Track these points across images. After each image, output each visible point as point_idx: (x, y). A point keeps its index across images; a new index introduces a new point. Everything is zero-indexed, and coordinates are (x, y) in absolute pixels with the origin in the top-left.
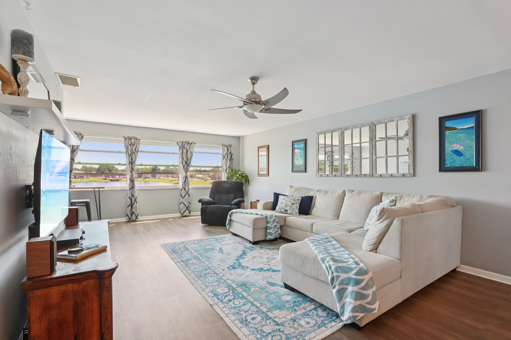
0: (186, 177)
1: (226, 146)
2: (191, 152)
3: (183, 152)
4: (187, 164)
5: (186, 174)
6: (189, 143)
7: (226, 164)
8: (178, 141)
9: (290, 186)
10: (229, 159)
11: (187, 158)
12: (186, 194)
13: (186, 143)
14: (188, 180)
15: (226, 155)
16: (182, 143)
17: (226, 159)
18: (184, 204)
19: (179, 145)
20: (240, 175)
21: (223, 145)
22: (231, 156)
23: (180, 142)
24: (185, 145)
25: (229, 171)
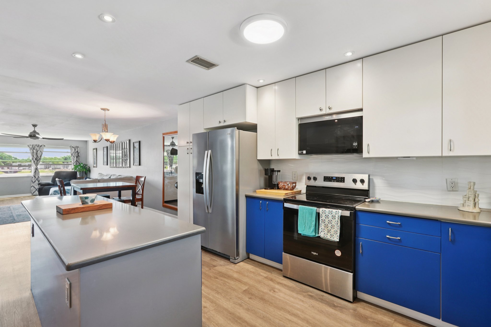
0: (36, 169)
1: (73, 147)
2: (41, 151)
3: (33, 152)
4: (37, 160)
5: (36, 167)
6: (38, 146)
7: (74, 160)
8: (28, 144)
9: (99, 173)
10: (76, 156)
11: (37, 156)
12: (36, 180)
13: (36, 145)
14: (38, 170)
15: (73, 153)
16: (33, 145)
17: (73, 156)
18: (34, 187)
19: (30, 147)
20: (81, 167)
21: (70, 147)
22: (78, 153)
23: (30, 145)
24: (35, 147)
25: (76, 164)
